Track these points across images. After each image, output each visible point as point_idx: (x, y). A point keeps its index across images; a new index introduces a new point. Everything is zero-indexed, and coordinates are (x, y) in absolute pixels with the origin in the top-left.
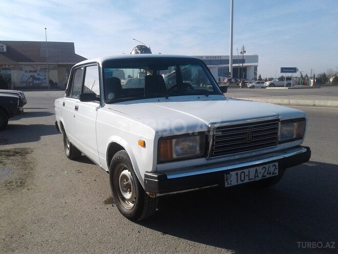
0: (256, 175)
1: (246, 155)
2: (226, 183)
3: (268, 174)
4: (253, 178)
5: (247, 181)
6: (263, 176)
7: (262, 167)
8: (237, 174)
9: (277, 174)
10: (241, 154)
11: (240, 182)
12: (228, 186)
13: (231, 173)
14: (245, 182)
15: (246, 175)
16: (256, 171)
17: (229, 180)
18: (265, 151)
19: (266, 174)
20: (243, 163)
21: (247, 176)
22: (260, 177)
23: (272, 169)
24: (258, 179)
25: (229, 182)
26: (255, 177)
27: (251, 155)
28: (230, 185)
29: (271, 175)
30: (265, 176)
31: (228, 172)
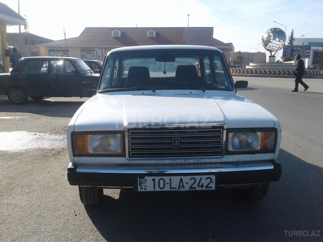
0: (181, 185)
1: (179, 161)
2: (139, 188)
3: (198, 186)
4: (177, 187)
5: (167, 188)
6: (191, 187)
7: (190, 177)
8: (154, 180)
9: (214, 188)
10: (172, 159)
11: (157, 189)
12: (142, 190)
13: (146, 177)
14: (165, 189)
15: (166, 183)
16: (181, 180)
17: (143, 185)
18: (208, 161)
19: (195, 185)
20: (175, 169)
21: (168, 184)
22: (187, 188)
23: (205, 182)
24: (184, 190)
25: (144, 187)
26: (179, 186)
27: (187, 162)
28: (144, 190)
29: (204, 188)
30: (195, 188)
31: (142, 176)
